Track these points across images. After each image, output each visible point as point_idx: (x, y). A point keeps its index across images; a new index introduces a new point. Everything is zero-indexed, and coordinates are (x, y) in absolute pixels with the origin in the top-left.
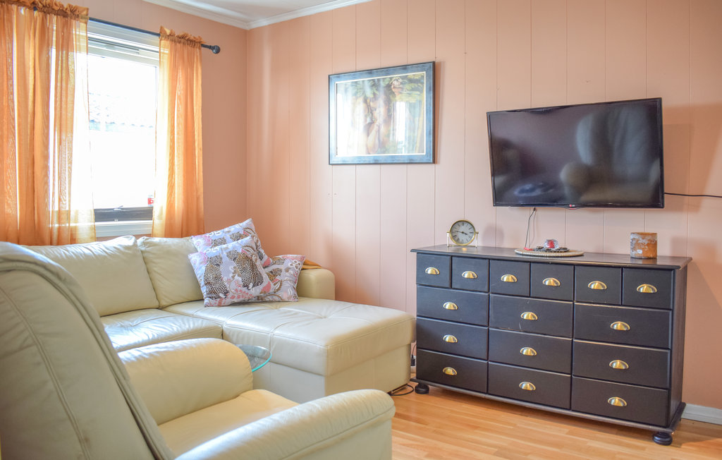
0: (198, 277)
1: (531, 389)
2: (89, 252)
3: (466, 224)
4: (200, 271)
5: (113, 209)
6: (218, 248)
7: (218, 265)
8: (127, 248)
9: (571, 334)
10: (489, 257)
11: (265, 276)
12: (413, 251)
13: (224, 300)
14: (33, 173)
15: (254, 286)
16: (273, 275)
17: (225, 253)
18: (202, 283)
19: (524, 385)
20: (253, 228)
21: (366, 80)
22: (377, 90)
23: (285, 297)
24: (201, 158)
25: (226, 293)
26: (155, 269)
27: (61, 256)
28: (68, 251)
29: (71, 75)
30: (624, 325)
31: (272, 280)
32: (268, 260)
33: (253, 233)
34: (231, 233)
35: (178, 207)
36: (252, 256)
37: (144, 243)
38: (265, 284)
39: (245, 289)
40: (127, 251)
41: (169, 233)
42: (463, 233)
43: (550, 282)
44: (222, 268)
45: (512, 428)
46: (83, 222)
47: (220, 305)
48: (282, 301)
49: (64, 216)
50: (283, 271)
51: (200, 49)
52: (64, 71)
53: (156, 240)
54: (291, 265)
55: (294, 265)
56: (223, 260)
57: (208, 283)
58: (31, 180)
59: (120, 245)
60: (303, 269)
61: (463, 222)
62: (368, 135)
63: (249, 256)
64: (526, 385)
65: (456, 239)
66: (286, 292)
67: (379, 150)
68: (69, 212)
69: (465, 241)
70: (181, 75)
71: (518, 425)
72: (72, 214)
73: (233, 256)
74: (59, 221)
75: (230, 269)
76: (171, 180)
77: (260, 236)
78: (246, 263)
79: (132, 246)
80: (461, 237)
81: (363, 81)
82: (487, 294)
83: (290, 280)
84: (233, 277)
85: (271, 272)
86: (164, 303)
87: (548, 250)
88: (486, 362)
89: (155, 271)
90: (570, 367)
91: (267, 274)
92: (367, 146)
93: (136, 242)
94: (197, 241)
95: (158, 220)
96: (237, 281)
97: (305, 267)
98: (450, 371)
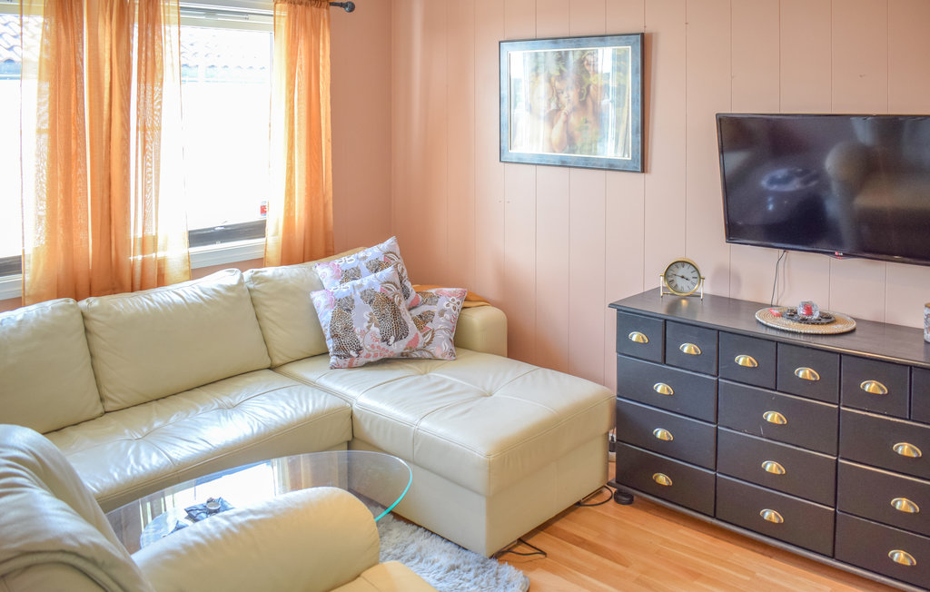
0: (323, 325)
1: (776, 521)
2: (181, 299)
3: (687, 266)
4: (326, 318)
5: (214, 228)
6: (349, 284)
7: (348, 310)
8: (230, 289)
9: (835, 451)
10: (719, 328)
11: (411, 325)
12: (612, 305)
13: (356, 360)
14: (110, 196)
15: (396, 340)
16: (422, 320)
17: (358, 293)
18: (328, 335)
19: (767, 514)
20: (397, 251)
21: (549, 51)
22: (564, 66)
23: (438, 354)
24: (330, 151)
25: (359, 350)
26: (267, 314)
27: (144, 309)
28: (151, 300)
29: (158, 66)
30: (912, 449)
31: (420, 328)
32: (417, 298)
33: (396, 259)
34: (367, 260)
35: (299, 218)
36: (394, 296)
37: (253, 279)
38: (410, 337)
39: (384, 345)
40: (230, 294)
41: (288, 258)
42: (683, 277)
43: (805, 374)
44: (354, 314)
45: (748, 578)
46: (174, 251)
47: (351, 367)
48: (433, 358)
49: (149, 245)
50: (436, 314)
51: (327, 8)
52: (149, 63)
53: (269, 272)
54: (448, 305)
55: (452, 305)
56: (356, 304)
57: (335, 336)
58: (106, 206)
59: (221, 286)
60: (464, 308)
61: (683, 263)
62: (552, 126)
63: (391, 297)
64: (769, 515)
65: (673, 285)
66: (440, 346)
67: (568, 147)
68: (155, 239)
69: (686, 289)
70: (302, 46)
71: (758, 574)
72: (160, 242)
73: (369, 297)
74: (143, 252)
75: (365, 317)
76: (291, 176)
77: (406, 263)
78: (386, 306)
79: (237, 285)
80: (680, 283)
81: (545, 53)
82: (715, 379)
83: (445, 329)
84: (369, 328)
85: (420, 316)
86: (277, 361)
87: (804, 320)
88: (714, 473)
89: (267, 318)
90: (833, 498)
91: (414, 319)
92: (550, 140)
93: (242, 277)
94: (323, 270)
95: (272, 239)
96: (374, 332)
97: (467, 304)
98: (662, 479)
